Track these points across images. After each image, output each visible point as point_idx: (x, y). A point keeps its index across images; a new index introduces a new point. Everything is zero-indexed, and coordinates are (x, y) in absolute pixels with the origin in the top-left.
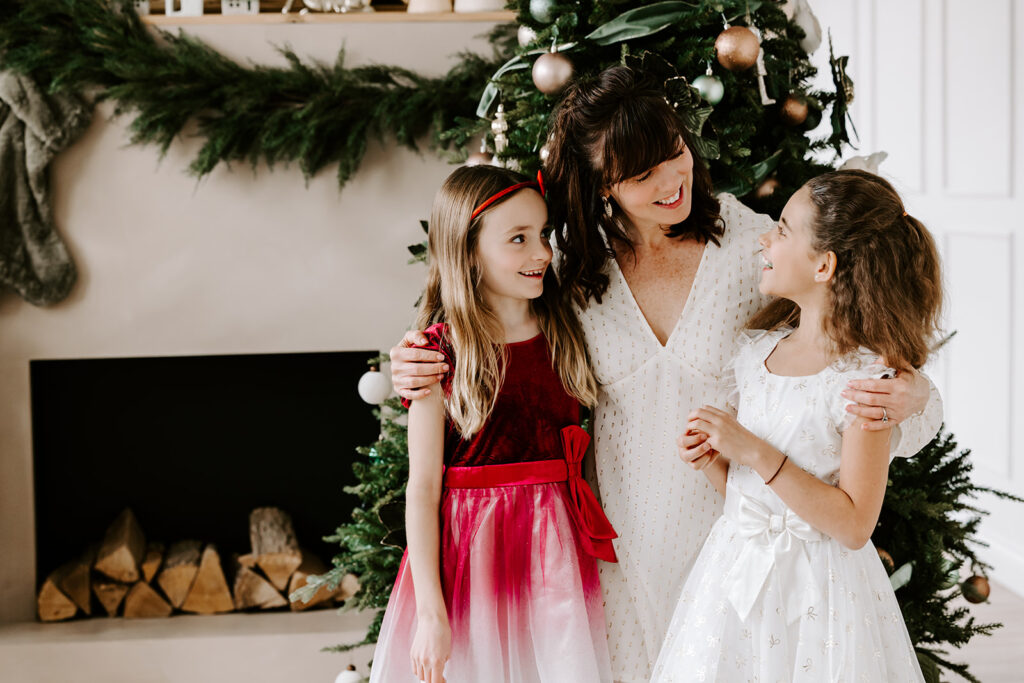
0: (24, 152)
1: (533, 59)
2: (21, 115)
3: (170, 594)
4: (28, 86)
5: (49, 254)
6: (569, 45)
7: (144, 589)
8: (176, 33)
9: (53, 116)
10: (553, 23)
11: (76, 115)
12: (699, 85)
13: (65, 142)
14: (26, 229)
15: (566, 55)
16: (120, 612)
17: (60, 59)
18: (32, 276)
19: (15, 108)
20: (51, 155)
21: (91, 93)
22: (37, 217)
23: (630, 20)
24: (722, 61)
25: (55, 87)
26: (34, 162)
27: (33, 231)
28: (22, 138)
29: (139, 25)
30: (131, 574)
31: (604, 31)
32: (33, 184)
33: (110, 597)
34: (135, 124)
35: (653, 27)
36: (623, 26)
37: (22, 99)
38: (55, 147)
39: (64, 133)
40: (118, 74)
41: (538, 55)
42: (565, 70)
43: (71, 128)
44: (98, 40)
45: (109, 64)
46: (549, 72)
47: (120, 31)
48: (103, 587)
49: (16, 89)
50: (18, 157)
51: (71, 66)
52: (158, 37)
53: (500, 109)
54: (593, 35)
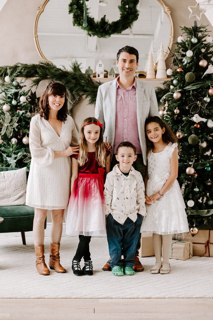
1: (174, 92)
6: (181, 90)
8: (98, 82)
9: (73, 98)
10: (177, 86)
11: (78, 98)
12: (205, 99)
13: (76, 104)
15: (180, 92)
17: (75, 87)
20: (73, 106)
21: (81, 94)
23: (192, 86)
24: (210, 94)
25: (74, 92)
26: (69, 107)
29: (91, 79)
31: (187, 88)
34: (90, 100)
35: (197, 87)
36: (191, 87)
38: (74, 105)
39: (75, 102)
40: (87, 90)
41: (175, 92)
42: (179, 95)
43: (77, 101)
44: (83, 83)
45: (85, 88)
46: (176, 95)
47: (88, 81)
51: (78, 88)
52: (95, 82)
53: (167, 102)
54: (185, 88)
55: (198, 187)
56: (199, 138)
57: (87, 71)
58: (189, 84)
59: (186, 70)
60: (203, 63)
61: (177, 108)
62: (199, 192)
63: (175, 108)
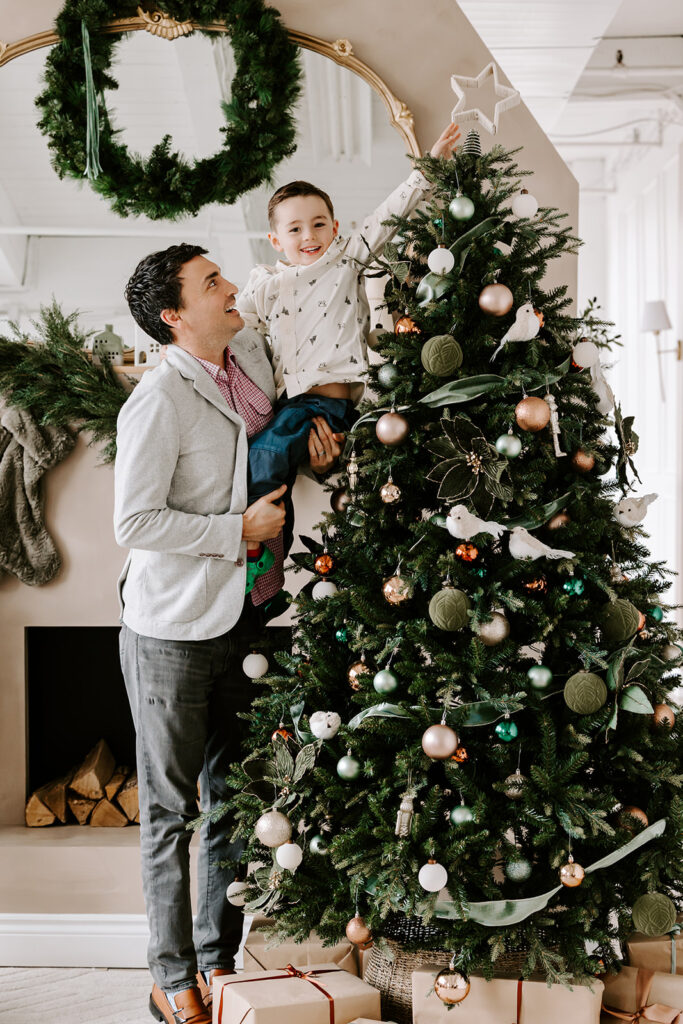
0: (22, 469)
1: (379, 415)
2: (20, 441)
3: (126, 810)
4: (27, 419)
5: (40, 546)
6: (405, 407)
7: (106, 805)
9: (46, 441)
10: (393, 389)
11: (62, 442)
12: (501, 444)
13: (52, 462)
14: (22, 527)
15: (403, 415)
16: (88, 821)
17: (51, 398)
18: (26, 563)
19: (16, 435)
20: (42, 472)
21: (75, 424)
22: (31, 518)
23: (451, 390)
24: (520, 424)
25: (46, 421)
26: (28, 477)
27: (27, 529)
28: (21, 458)
29: (111, 373)
30: (97, 793)
31: (433, 397)
32: (28, 493)
33: (81, 810)
35: (470, 395)
36: (446, 393)
37: (22, 429)
38: (46, 466)
39: (52, 456)
40: (93, 412)
41: (382, 413)
42: (400, 427)
43: (58, 452)
44: (81, 386)
45: (85, 404)
46: (388, 428)
47: (97, 378)
48: (76, 802)
49: (17, 421)
50: (18, 472)
51: (58, 404)
53: (353, 455)
54: (425, 400)
55: (469, 805)
56: (473, 605)
57: (99, 342)
58: (438, 382)
59: (430, 326)
60: (496, 299)
61: (390, 480)
62: (469, 827)
63: (384, 481)
